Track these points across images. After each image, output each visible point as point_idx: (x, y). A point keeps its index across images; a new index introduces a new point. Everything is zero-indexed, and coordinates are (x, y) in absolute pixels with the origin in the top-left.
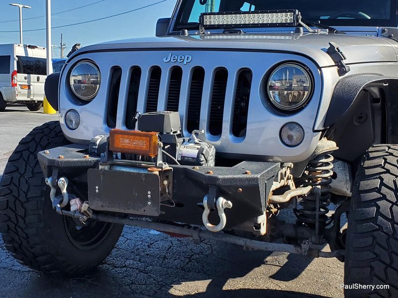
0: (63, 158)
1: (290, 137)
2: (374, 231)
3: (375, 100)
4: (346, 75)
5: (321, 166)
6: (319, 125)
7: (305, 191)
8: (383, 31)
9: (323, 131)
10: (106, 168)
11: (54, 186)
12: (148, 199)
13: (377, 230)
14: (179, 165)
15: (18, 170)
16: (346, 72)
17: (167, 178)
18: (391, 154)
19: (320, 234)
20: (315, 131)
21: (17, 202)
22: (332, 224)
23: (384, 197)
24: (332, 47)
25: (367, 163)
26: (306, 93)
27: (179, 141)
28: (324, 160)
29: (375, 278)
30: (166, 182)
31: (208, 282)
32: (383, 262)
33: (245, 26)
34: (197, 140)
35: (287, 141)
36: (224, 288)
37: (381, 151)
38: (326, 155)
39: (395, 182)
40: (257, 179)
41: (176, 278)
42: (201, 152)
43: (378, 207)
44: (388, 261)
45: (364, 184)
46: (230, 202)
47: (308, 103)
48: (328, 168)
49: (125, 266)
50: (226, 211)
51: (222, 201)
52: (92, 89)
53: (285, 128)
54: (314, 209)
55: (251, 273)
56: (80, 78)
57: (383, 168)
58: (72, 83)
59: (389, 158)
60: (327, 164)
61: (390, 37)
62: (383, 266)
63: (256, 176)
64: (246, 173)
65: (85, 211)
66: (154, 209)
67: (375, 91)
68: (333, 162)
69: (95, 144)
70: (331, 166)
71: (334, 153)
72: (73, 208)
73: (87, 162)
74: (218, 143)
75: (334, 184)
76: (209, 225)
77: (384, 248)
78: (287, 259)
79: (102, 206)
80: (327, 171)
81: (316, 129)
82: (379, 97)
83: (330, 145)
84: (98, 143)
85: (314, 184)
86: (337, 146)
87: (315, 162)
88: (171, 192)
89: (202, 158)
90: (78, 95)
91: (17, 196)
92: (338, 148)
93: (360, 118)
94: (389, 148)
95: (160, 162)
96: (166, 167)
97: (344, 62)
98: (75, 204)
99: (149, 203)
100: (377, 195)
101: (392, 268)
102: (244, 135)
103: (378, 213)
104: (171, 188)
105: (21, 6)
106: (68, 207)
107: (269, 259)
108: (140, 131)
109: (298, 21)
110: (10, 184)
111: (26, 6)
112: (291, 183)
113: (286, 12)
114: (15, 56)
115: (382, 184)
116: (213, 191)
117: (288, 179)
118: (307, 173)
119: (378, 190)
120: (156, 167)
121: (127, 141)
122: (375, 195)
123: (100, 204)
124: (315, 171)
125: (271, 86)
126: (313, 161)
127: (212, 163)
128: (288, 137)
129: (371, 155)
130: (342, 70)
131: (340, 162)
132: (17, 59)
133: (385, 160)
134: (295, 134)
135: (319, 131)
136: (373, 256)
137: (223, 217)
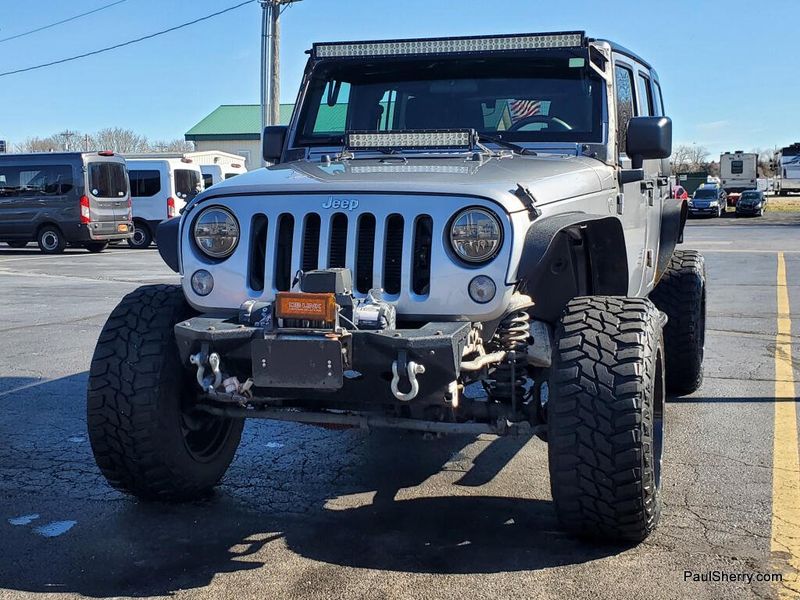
0: (214, 330)
1: (480, 293)
2: (577, 392)
3: (577, 242)
4: (538, 219)
5: (514, 326)
6: (511, 278)
7: (498, 356)
8: (584, 148)
9: (516, 284)
10: (273, 337)
11: (203, 365)
12: (328, 370)
13: (581, 391)
14: (358, 330)
15: (115, 353)
16: (537, 216)
17: (345, 345)
18: (594, 307)
19: (517, 410)
20: (507, 285)
21: (120, 397)
22: (531, 399)
23: (587, 355)
24: (521, 188)
25: (567, 319)
26: (495, 241)
27: (355, 302)
28: (518, 319)
29: (581, 445)
30: (344, 351)
31: (373, 494)
32: (588, 427)
34: (375, 301)
35: (477, 297)
36: (396, 499)
37: (583, 304)
38: (519, 313)
39: (597, 338)
40: (450, 339)
41: (328, 492)
42: (381, 314)
43: (580, 367)
44: (594, 425)
45: (564, 343)
46: (422, 366)
47: (498, 253)
48: (524, 329)
49: (251, 485)
50: (418, 376)
51: (413, 366)
53: (474, 283)
54: (509, 380)
55: (428, 480)
57: (585, 323)
59: (592, 312)
60: (522, 323)
61: (593, 156)
62: (590, 431)
63: (448, 336)
64: (438, 334)
65: (246, 391)
66: (336, 380)
67: (575, 231)
68: (529, 321)
69: (246, 311)
70: (527, 326)
71: (529, 310)
72: (229, 389)
73: (244, 333)
74: (396, 303)
75: (532, 350)
76: (399, 394)
77: (588, 411)
78: (473, 462)
79: (271, 382)
80: (522, 333)
81: (508, 282)
82: (580, 237)
83: (524, 301)
84: (250, 310)
85: (507, 349)
86: (533, 301)
87: (507, 322)
88: (351, 362)
89: (384, 321)
90: (207, 251)
91: (119, 388)
92: (533, 304)
93: (559, 265)
94: (592, 300)
95: (337, 327)
96: (345, 332)
97: (534, 205)
98: (231, 384)
99: (330, 374)
100: (579, 354)
101: (598, 431)
102: (427, 292)
103: (581, 373)
104: (350, 357)
106: (222, 388)
107: (448, 464)
108: (304, 293)
109: (474, 143)
110: (106, 373)
112: (480, 349)
113: (458, 132)
115: (584, 341)
116: (402, 355)
117: (477, 344)
118: (497, 336)
119: (580, 348)
120: (334, 332)
121: (298, 305)
122: (577, 353)
123: (268, 381)
124: (508, 333)
125: (454, 235)
126: (505, 321)
127: (393, 326)
128: (479, 292)
129: (571, 309)
130: (533, 215)
131: (537, 323)
133: (587, 313)
134: (486, 288)
135: (511, 284)
136: (577, 420)
137: (415, 383)
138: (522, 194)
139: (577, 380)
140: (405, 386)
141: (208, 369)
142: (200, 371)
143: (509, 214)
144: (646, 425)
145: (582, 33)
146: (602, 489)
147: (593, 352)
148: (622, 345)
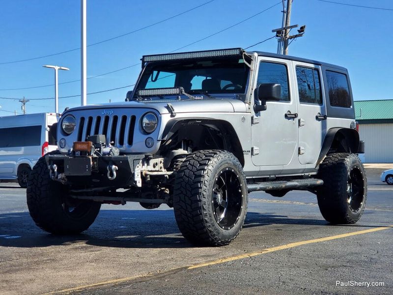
1: (149, 144)
2: (181, 182)
8: (237, 96)
9: (162, 141)
11: (51, 169)
12: (87, 169)
13: (183, 181)
14: (102, 156)
16: (174, 116)
17: (96, 161)
20: (158, 141)
23: (188, 168)
24: (168, 105)
29: (181, 201)
30: (95, 163)
33: (166, 95)
34: (110, 146)
39: (194, 162)
40: (127, 157)
42: (111, 150)
43: (184, 172)
46: (116, 167)
50: (116, 171)
51: (114, 167)
52: (72, 129)
53: (147, 140)
56: (67, 124)
58: (64, 127)
62: (184, 196)
64: (124, 156)
65: (63, 178)
66: (89, 172)
72: (59, 178)
74: (122, 149)
76: (110, 177)
77: (184, 188)
79: (70, 174)
81: (158, 139)
88: (98, 167)
89: (111, 153)
90: (66, 132)
95: (92, 154)
96: (95, 156)
97: (174, 112)
98: (60, 176)
100: (186, 168)
101: (187, 196)
102: (132, 144)
104: (98, 165)
105: (57, 68)
106: (57, 178)
109: (182, 92)
111: (62, 68)
114: (47, 126)
116: (110, 163)
120: (90, 155)
121: (80, 146)
132: (48, 129)
133: (196, 154)
134: (151, 142)
135: (159, 141)
136: (180, 192)
137: (115, 173)
138: (168, 107)
139: (182, 177)
140: (112, 175)
141: (53, 170)
142: (51, 171)
143: (161, 114)
144: (204, 194)
145: (240, 49)
146: (189, 219)
147: (190, 167)
148: (201, 165)
